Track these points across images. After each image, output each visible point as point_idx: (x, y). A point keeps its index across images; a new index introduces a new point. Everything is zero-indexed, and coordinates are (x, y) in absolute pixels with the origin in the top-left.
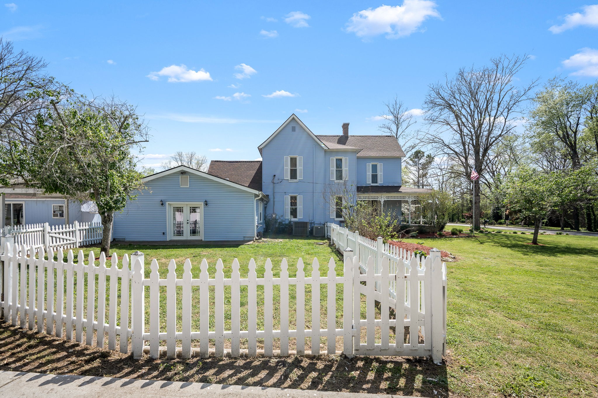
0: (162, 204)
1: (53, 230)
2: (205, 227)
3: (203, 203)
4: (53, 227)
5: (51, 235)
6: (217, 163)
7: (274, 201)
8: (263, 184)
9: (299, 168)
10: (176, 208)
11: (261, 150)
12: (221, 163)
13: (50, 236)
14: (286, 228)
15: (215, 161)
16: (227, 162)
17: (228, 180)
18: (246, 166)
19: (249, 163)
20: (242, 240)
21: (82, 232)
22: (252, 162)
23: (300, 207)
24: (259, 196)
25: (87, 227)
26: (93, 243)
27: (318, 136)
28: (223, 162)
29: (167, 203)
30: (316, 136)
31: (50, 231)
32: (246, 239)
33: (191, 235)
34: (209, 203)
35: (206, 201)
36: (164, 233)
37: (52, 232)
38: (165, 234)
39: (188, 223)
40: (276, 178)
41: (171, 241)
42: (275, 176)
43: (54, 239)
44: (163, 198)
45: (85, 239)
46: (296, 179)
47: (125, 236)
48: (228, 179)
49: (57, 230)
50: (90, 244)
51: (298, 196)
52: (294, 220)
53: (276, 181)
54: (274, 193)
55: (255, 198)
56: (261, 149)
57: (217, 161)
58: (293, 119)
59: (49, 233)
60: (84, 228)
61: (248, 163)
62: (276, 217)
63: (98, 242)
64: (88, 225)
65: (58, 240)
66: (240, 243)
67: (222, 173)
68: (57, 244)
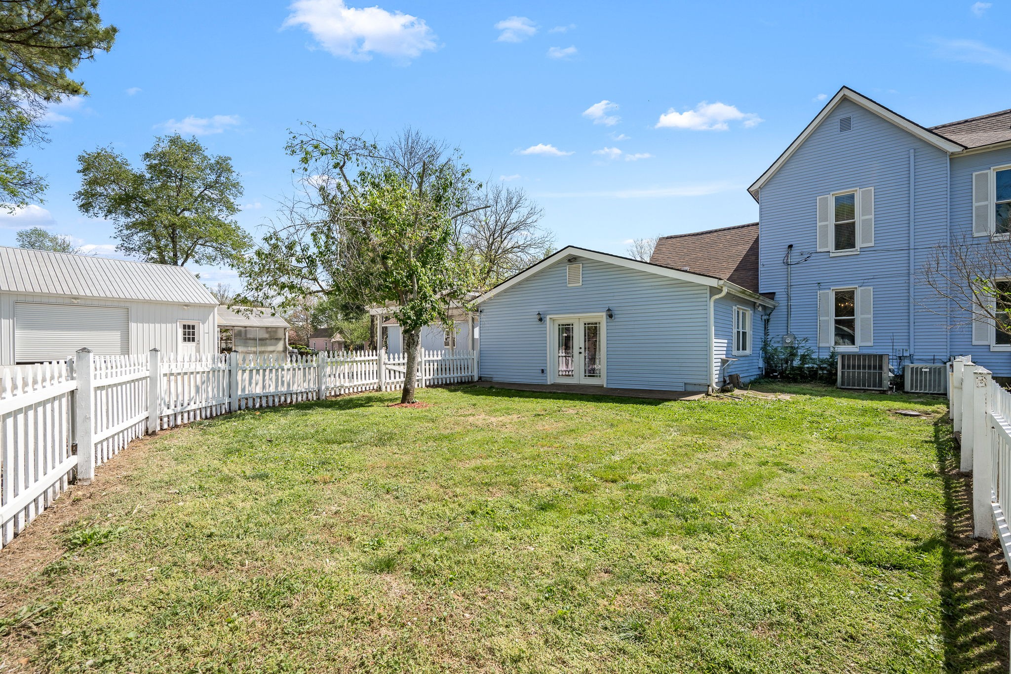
0: (541, 320)
1: (392, 360)
2: (609, 360)
3: (604, 314)
4: (391, 356)
5: (387, 366)
6: (670, 241)
7: (789, 307)
8: (761, 268)
9: (861, 218)
10: (563, 325)
11: (755, 195)
12: (678, 239)
13: (387, 369)
14: (822, 369)
15: (667, 238)
16: (689, 235)
17: (686, 271)
18: (728, 237)
19: (736, 230)
20: (682, 389)
21: (431, 364)
22: (743, 227)
23: (863, 318)
24: (720, 290)
25: (440, 358)
26: (448, 382)
27: (936, 128)
28: (681, 236)
29: (548, 317)
30: (930, 131)
31: (387, 361)
32: (690, 388)
33: (585, 376)
34: (616, 312)
35: (609, 310)
36: (543, 371)
37: (389, 363)
38: (545, 372)
39: (580, 353)
40: (795, 252)
41: (554, 385)
42: (791, 246)
43: (392, 373)
44: (541, 308)
45: (436, 375)
46: (853, 246)
47: (492, 373)
48: (687, 268)
49: (396, 359)
50: (444, 383)
51: (859, 289)
52: (846, 348)
53: (795, 257)
54: (789, 286)
55: (711, 297)
56: (757, 192)
57: (671, 237)
58: (845, 99)
59: (385, 364)
60: (435, 358)
61: (733, 231)
62: (792, 342)
63: (456, 381)
64: (441, 354)
65: (397, 374)
66: (670, 397)
67: (676, 258)
68: (395, 381)
